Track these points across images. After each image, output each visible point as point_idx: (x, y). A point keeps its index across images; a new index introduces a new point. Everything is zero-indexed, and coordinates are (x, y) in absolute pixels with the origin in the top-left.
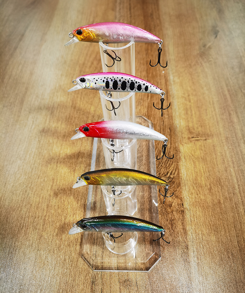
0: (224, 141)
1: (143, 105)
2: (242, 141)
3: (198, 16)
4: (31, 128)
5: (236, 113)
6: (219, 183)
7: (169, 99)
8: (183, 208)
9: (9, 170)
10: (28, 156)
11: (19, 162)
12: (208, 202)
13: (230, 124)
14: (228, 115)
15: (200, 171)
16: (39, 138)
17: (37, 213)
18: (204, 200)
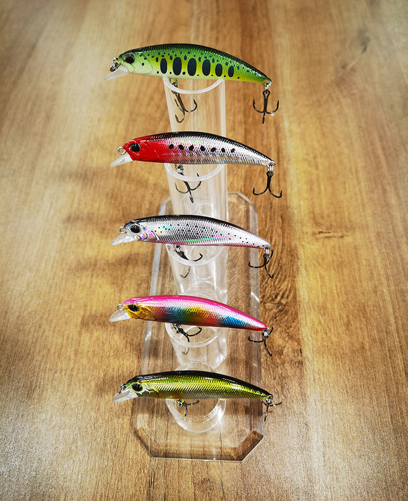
0: (373, 239)
1: (236, 174)
2: (404, 239)
3: (334, 11)
4: (48, 215)
5: (396, 189)
6: (363, 314)
7: (281, 163)
8: (301, 356)
9: (11, 290)
10: (43, 265)
11: (28, 274)
12: (344, 347)
13: (385, 209)
14: (381, 193)
15: (331, 292)
16: (61, 233)
17: (59, 364)
18: (337, 344)
